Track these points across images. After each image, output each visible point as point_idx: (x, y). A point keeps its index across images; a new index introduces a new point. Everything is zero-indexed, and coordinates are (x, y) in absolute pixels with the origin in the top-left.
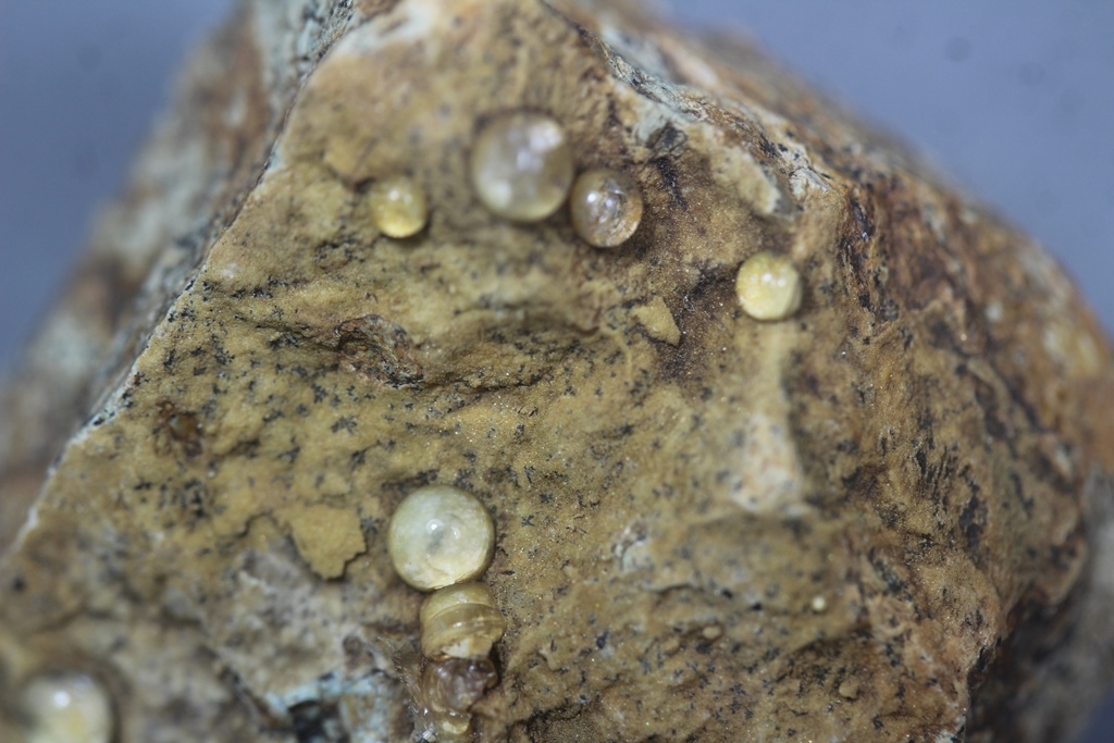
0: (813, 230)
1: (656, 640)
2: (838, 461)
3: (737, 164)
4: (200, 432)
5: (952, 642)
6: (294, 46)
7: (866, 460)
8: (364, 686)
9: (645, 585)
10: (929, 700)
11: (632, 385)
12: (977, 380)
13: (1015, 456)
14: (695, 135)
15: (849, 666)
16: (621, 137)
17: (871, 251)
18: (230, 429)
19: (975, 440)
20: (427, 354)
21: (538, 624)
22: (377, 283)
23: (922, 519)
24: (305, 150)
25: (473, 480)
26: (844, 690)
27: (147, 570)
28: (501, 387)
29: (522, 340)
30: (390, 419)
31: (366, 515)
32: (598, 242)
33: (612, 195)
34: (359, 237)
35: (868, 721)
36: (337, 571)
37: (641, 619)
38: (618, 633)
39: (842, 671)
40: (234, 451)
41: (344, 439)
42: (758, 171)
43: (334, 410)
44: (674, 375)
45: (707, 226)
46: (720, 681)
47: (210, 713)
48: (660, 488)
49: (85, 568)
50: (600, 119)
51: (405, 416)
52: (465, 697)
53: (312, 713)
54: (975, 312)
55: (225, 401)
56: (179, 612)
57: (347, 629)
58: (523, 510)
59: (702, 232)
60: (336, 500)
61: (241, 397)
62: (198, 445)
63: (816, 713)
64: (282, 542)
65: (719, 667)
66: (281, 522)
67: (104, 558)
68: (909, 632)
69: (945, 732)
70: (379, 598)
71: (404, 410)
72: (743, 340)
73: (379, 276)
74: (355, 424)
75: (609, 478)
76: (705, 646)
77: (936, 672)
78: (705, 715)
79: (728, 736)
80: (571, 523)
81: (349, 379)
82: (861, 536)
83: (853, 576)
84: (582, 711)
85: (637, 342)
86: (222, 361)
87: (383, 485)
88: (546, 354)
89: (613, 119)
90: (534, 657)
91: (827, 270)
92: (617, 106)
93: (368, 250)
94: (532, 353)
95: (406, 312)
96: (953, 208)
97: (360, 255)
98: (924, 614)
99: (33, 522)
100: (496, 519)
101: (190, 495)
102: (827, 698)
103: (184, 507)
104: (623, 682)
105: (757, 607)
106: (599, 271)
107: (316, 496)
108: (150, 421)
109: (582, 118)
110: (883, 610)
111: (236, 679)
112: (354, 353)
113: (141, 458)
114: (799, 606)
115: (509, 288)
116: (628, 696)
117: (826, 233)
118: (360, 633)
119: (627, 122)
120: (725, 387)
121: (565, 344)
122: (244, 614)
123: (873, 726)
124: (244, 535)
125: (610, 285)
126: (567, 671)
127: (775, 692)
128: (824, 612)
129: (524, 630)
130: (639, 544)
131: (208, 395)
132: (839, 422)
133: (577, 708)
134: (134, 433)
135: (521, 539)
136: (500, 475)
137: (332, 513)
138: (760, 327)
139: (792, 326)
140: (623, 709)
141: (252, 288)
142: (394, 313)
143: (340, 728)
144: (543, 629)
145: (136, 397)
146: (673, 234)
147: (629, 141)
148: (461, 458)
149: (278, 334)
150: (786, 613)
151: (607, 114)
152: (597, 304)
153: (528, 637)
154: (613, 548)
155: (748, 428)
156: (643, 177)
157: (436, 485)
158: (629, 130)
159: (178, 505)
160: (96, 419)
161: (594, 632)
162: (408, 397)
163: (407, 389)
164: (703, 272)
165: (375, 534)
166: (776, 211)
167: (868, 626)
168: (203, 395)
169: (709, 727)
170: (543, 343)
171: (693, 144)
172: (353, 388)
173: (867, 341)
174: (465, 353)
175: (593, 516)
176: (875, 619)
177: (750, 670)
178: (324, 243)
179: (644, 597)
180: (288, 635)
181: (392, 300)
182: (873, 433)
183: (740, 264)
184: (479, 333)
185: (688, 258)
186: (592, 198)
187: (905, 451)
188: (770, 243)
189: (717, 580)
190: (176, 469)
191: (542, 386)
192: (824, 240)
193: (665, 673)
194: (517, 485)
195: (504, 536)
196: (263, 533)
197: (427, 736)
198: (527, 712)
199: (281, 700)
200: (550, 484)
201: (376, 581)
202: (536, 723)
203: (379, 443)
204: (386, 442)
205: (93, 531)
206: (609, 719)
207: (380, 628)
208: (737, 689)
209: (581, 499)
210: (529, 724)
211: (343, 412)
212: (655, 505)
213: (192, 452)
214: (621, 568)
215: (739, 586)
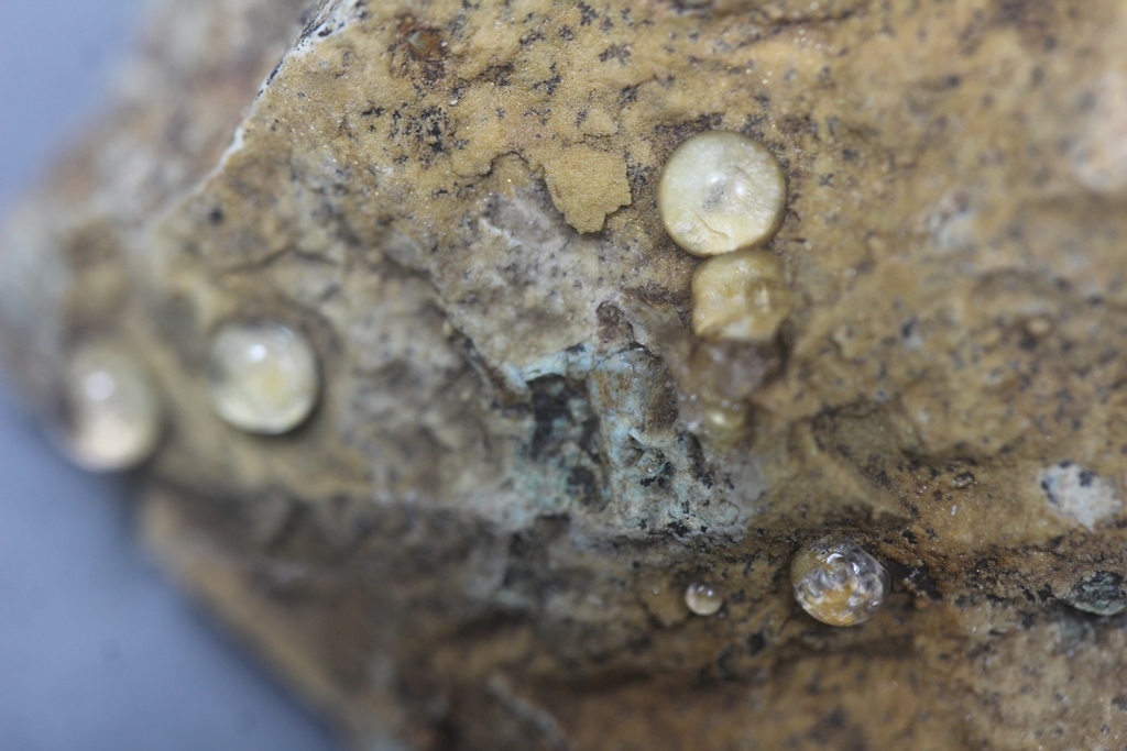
1: (973, 332)
4: (443, 52)
8: (618, 363)
9: (964, 268)
11: (962, 28)
18: (480, 50)
21: (833, 304)
25: (763, 128)
27: (370, 209)
28: (806, 21)
30: (670, 51)
31: (633, 161)
36: (596, 225)
38: (928, 322)
40: (482, 77)
41: (616, 71)
43: (604, 35)
44: (1014, 18)
46: (1046, 384)
47: (437, 380)
48: (988, 153)
49: (296, 202)
51: (688, 46)
52: (742, 386)
53: (556, 389)
55: (475, 16)
56: (405, 261)
57: (604, 294)
58: (823, 166)
60: (600, 142)
61: (495, 13)
62: (440, 67)
64: (533, 186)
65: (1045, 367)
66: (533, 164)
67: (321, 191)
70: (645, 260)
71: (688, 41)
74: (628, 53)
75: (929, 137)
76: (1030, 342)
78: (1025, 424)
79: (1050, 448)
80: (879, 186)
84: (878, 409)
87: (657, 127)
90: (825, 343)
99: (239, 145)
100: (790, 177)
101: (427, 125)
103: (419, 138)
104: (930, 379)
105: (1096, 301)
107: (576, 136)
108: (386, 35)
111: (469, 344)
113: (374, 78)
116: (934, 396)
118: (618, 299)
120: (1074, 36)
122: (482, 269)
124: (490, 173)
126: (864, 362)
127: (1110, 400)
129: (816, 310)
130: (960, 217)
131: (456, 8)
133: (872, 406)
134: (366, 48)
135: (818, 201)
136: (798, 124)
137: (594, 156)
140: (927, 410)
143: (588, 409)
144: (840, 311)
145: (370, 7)
148: (752, 101)
153: (820, 321)
154: (929, 220)
155: (1099, 89)
157: (718, 132)
159: (412, 136)
160: (322, 29)
161: (900, 318)
162: (694, 27)
163: (692, 17)
165: (645, 186)
168: (451, 8)
169: (1028, 438)
172: (628, 10)
175: (907, 180)
177: (1082, 373)
179: (962, 281)
180: (533, 296)
189: (1051, 266)
190: (413, 93)
191: (854, 23)
193: (980, 371)
194: (816, 138)
195: (796, 196)
196: (511, 171)
197: (693, 427)
198: (813, 406)
199: (520, 371)
200: (856, 138)
201: (641, 239)
202: (827, 419)
203: (655, 77)
204: (664, 77)
205: (312, 160)
206: (911, 421)
207: (642, 295)
208: (1064, 394)
209: (892, 158)
210: (815, 423)
211: (615, 38)
212: (981, 172)
213: (433, 75)
214: (937, 245)
215: (1076, 274)
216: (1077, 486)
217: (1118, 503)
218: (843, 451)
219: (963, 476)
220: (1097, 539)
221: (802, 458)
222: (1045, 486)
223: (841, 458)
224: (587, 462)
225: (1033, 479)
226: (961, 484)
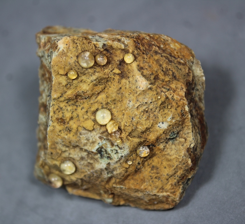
0: (131, 47)
1: (140, 114)
2: (151, 77)
3: (116, 44)
4: (64, 120)
5: (180, 93)
6: (49, 61)
7: (155, 75)
8: (104, 142)
9: (134, 108)
10: (181, 103)
11: (118, 82)
12: (164, 56)
13: (175, 64)
15: (168, 104)
16: (98, 49)
17: (141, 46)
18: (67, 117)
19: (169, 64)
20: (88, 93)
22: (76, 87)
23: (167, 79)
24: (56, 74)
25: (104, 106)
26: (169, 107)
27: (67, 142)
28: (101, 92)
29: (100, 84)
30: (88, 104)
31: (92, 119)
32: (103, 65)
33: (101, 57)
34: (70, 82)
35: (175, 110)
36: (92, 128)
37: (136, 113)
38: (134, 116)
39: (167, 105)
40: (70, 120)
41: (84, 110)
42: (119, 43)
44: (123, 77)
45: (117, 55)
46: (152, 115)
47: (86, 157)
48: (129, 94)
49: (59, 146)
50: (94, 48)
52: (118, 136)
53: (99, 149)
54: (159, 47)
55: (65, 114)
56: (75, 145)
57: (98, 136)
58: (113, 107)
59: (116, 56)
60: (87, 119)
61: (67, 112)
62: (65, 122)
63: (167, 113)
64: (83, 129)
65: (150, 113)
66: (81, 126)
67: (61, 144)
68: (174, 95)
69: (186, 106)
70: (100, 129)
71: (89, 102)
72: (129, 67)
73: (76, 85)
74: (84, 107)
75: (122, 96)
76: (147, 112)
77: (180, 98)
78: (152, 121)
79: (157, 122)
80: (120, 105)
81: (80, 102)
82: (160, 85)
83: (162, 91)
85: (115, 76)
86: (61, 109)
87: (92, 114)
89: (96, 47)
90: (125, 126)
91: (136, 52)
92: (95, 45)
94: (102, 85)
95: (82, 88)
96: (149, 35)
97: (72, 84)
98: (174, 91)
99: (49, 144)
100: (110, 110)
101: (67, 129)
102: (167, 110)
103: (67, 131)
104: (139, 123)
105: (151, 102)
106: (105, 69)
107: (84, 120)
108: (56, 122)
109: (91, 49)
110: (168, 94)
111: (87, 150)
112: (78, 98)
113: (58, 127)
114: (157, 99)
115: (94, 77)
117: (133, 47)
118: (100, 135)
119: (98, 46)
120: (130, 75)
121: (106, 81)
122: (84, 141)
124: (77, 130)
125: (108, 70)
126: (130, 125)
127: (160, 113)
128: (160, 98)
129: (121, 123)
130: (131, 103)
131: (62, 114)
132: (149, 71)
133: (134, 130)
134: (55, 125)
135: (115, 111)
136: (107, 104)
137: (87, 121)
138: (131, 64)
139: (135, 62)
140: (140, 126)
141: (59, 97)
142: (80, 89)
143: (104, 149)
144: (124, 121)
145: (52, 120)
146: (113, 58)
147: (99, 49)
148: (101, 104)
149: (67, 101)
150: (155, 101)
152: (107, 73)
153: (122, 124)
154: (127, 105)
155: (137, 79)
156: (104, 53)
157: (99, 110)
158: (99, 47)
159: (66, 131)
160: (49, 126)
161: (131, 118)
162: (89, 100)
164: (119, 61)
165: (95, 121)
166: (124, 47)
167: (168, 97)
169: (153, 122)
170: (103, 83)
171: (108, 45)
173: (147, 59)
174: (93, 90)
175: (122, 102)
176: (168, 95)
177: (155, 112)
178: (66, 85)
179: (135, 109)
180: (91, 141)
182: (154, 70)
183: (124, 57)
184: (93, 86)
185: (116, 61)
186: (98, 59)
187: (160, 71)
188: (126, 52)
189: (143, 102)
190: (63, 126)
191: (106, 88)
192: (133, 48)
193: (144, 118)
194: (110, 104)
195: (112, 112)
196: (80, 128)
197: (116, 144)
198: (128, 134)
199: (94, 150)
200: (114, 101)
201: (98, 127)
202: (130, 134)
203: (88, 108)
204: (89, 108)
205: (57, 141)
206: (139, 129)
207: (102, 133)
208: (154, 115)
209: (119, 101)
210: (129, 135)
211: (81, 107)
212: (130, 96)
213: (64, 123)
214: (130, 107)
215: (147, 101)
216: (162, 124)
217: (168, 124)
218: (134, 137)
219: (149, 131)
220: (168, 129)
221: (130, 140)
222: (159, 127)
223: (134, 138)
224: (108, 155)
225: (157, 127)
226: (150, 132)
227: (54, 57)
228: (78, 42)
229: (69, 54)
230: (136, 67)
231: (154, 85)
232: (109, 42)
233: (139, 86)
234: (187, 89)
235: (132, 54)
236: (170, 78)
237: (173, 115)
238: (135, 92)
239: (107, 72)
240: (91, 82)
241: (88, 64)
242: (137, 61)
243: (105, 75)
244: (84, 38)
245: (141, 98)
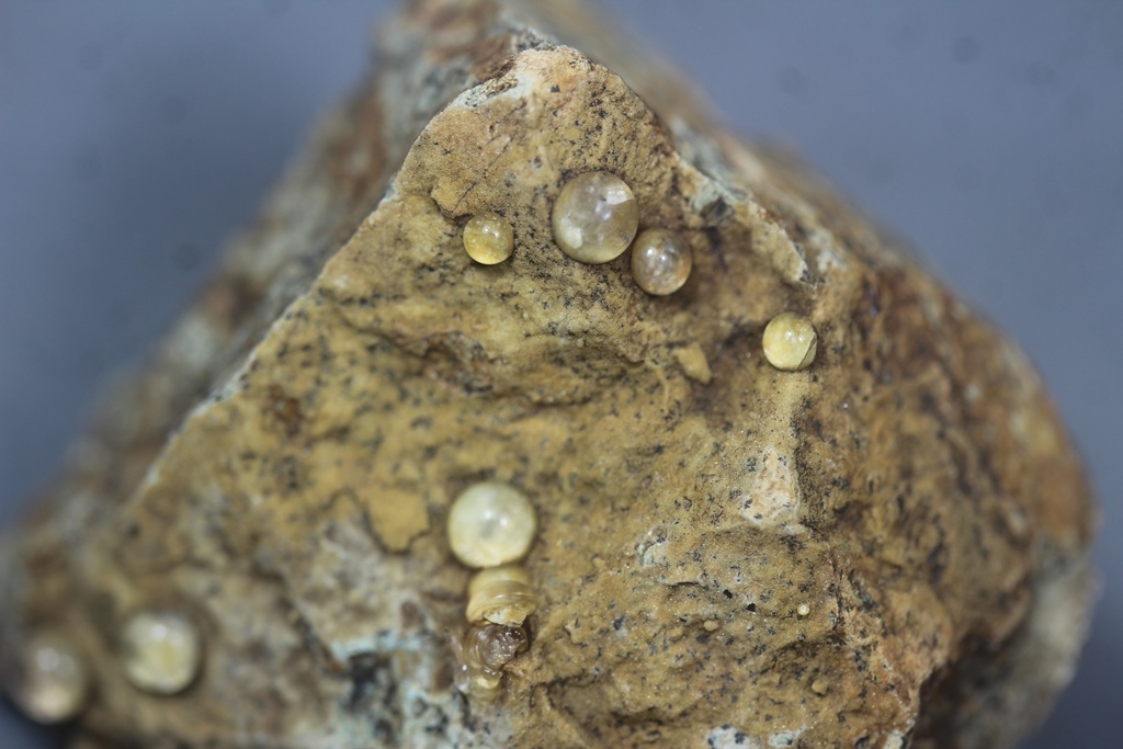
0: (831, 299)
1: (664, 627)
2: (831, 494)
3: (773, 239)
4: (301, 416)
5: (910, 657)
7: (855, 496)
8: (414, 644)
9: (660, 580)
10: (886, 703)
11: (666, 412)
12: (954, 447)
13: (978, 511)
14: (741, 210)
15: (823, 667)
16: (679, 205)
17: (877, 326)
18: (326, 416)
19: (946, 494)
20: (498, 368)
21: (567, 604)
22: (464, 305)
23: (895, 553)
24: (416, 185)
25: (525, 481)
26: (817, 687)
27: (244, 529)
28: (557, 404)
29: (580, 365)
30: (460, 422)
31: (431, 501)
32: (651, 289)
33: (667, 253)
34: (453, 263)
35: (833, 715)
36: (402, 543)
37: (654, 608)
38: (633, 618)
39: (817, 670)
40: (327, 436)
41: (425, 437)
42: (791, 245)
43: (414, 409)
44: (703, 409)
45: (743, 289)
46: (713, 668)
47: (281, 656)
48: (681, 500)
49: (193, 524)
50: (664, 187)
51: (473, 419)
52: (499, 658)
53: (368, 663)
54: (957, 390)
55: (325, 392)
56: (267, 567)
57: (409, 595)
58: (565, 509)
59: (738, 293)
60: (407, 486)
61: (338, 390)
62: (298, 427)
63: (791, 703)
64: (359, 516)
65: (714, 655)
66: (361, 500)
67: (210, 515)
68: (875, 644)
69: (897, 732)
70: (436, 572)
71: (474, 415)
72: (763, 384)
73: (466, 298)
74: (431, 423)
75: (639, 488)
76: (705, 637)
77: (895, 679)
78: (698, 696)
79: (715, 715)
80: (603, 523)
81: (430, 384)
82: (845, 558)
83: (834, 591)
84: (595, 681)
85: (674, 377)
86: (327, 357)
87: (450, 477)
88: (598, 380)
89: (675, 188)
90: (560, 631)
91: (839, 335)
92: (680, 179)
93: (459, 276)
94: (586, 377)
95: (485, 331)
96: (948, 302)
97: (452, 279)
98: (889, 630)
99: (154, 479)
100: (541, 516)
101: (286, 468)
102: (801, 692)
103: (281, 478)
104: (632, 660)
105: (752, 607)
106: (650, 314)
107: (392, 481)
108: (261, 400)
109: (650, 184)
110: (855, 623)
111: (308, 628)
112: (435, 362)
113: (252, 432)
114: (786, 610)
115: (574, 319)
116: (635, 672)
117: (841, 304)
118: (416, 599)
119: (686, 193)
120: (742, 421)
121: (614, 372)
122: (323, 576)
123: (837, 719)
124: (329, 506)
125: (657, 327)
126: (586, 645)
127: (759, 682)
128: (807, 617)
129: (554, 608)
130: (659, 544)
131: (312, 385)
132: (837, 462)
133: (591, 678)
134: (247, 410)
135: (559, 535)
136: (549, 478)
137: (404, 496)
138: (779, 375)
139: (806, 377)
140: (629, 682)
141: (357, 298)
142: (474, 331)
143: (391, 678)
144: (571, 609)
145: (251, 380)
146: (714, 292)
147: (686, 209)
148: (517, 461)
149: (375, 340)
150: (775, 615)
151: (671, 184)
152: (645, 342)
153: (556, 615)
154: (637, 546)
155: (761, 457)
156: (694, 242)
157: (494, 482)
158: (687, 200)
159: (276, 476)
160: (216, 396)
161: (613, 615)
162: (478, 406)
163: (477, 398)
164: (735, 326)
165: (438, 519)
166: (802, 279)
167: (843, 634)
168: (307, 384)
169: (700, 706)
170: (596, 370)
171: (739, 218)
172: (433, 392)
173: (866, 399)
174: (531, 370)
175: (623, 519)
176: (848, 629)
177: (740, 661)
178: (423, 266)
179: (658, 589)
180: (356, 595)
181: (474, 320)
182: (863, 475)
183: (767, 322)
184: (544, 354)
185: (725, 313)
186: (650, 252)
187: (887, 495)
188: (795, 307)
189: (720, 580)
190: (278, 444)
191: (591, 407)
192: (839, 309)
193: (668, 656)
194: (561, 489)
195: (545, 530)
196: (345, 507)
197: (463, 688)
198: (549, 677)
199: (347, 644)
200: (588, 489)
201: (434, 557)
202: (557, 687)
203: (449, 441)
204: (455, 441)
205: (202, 491)
206: (617, 690)
207: (435, 597)
208: (727, 676)
209: (613, 504)
210: (550, 687)
211: (421, 412)
212: (676, 515)
213: (293, 432)
214: (641, 564)
215: (738, 588)
216: (733, 742)
218: (569, 711)
219: (653, 733)
221: (540, 714)
222: (710, 742)
223: (567, 715)
224: (387, 715)
225: (703, 737)
226: (652, 738)
227: (459, 104)
228: (615, 112)
229: (536, 138)
230: (793, 405)
231: (819, 536)
232: (753, 208)
233: (748, 498)
234: (955, 658)
235: (815, 330)
236: (910, 561)
237: (809, 732)
238: (712, 513)
239: (649, 337)
240: (545, 333)
241: (590, 240)
242: (815, 379)
243: (632, 341)
244: (650, 115)
245: (720, 557)
